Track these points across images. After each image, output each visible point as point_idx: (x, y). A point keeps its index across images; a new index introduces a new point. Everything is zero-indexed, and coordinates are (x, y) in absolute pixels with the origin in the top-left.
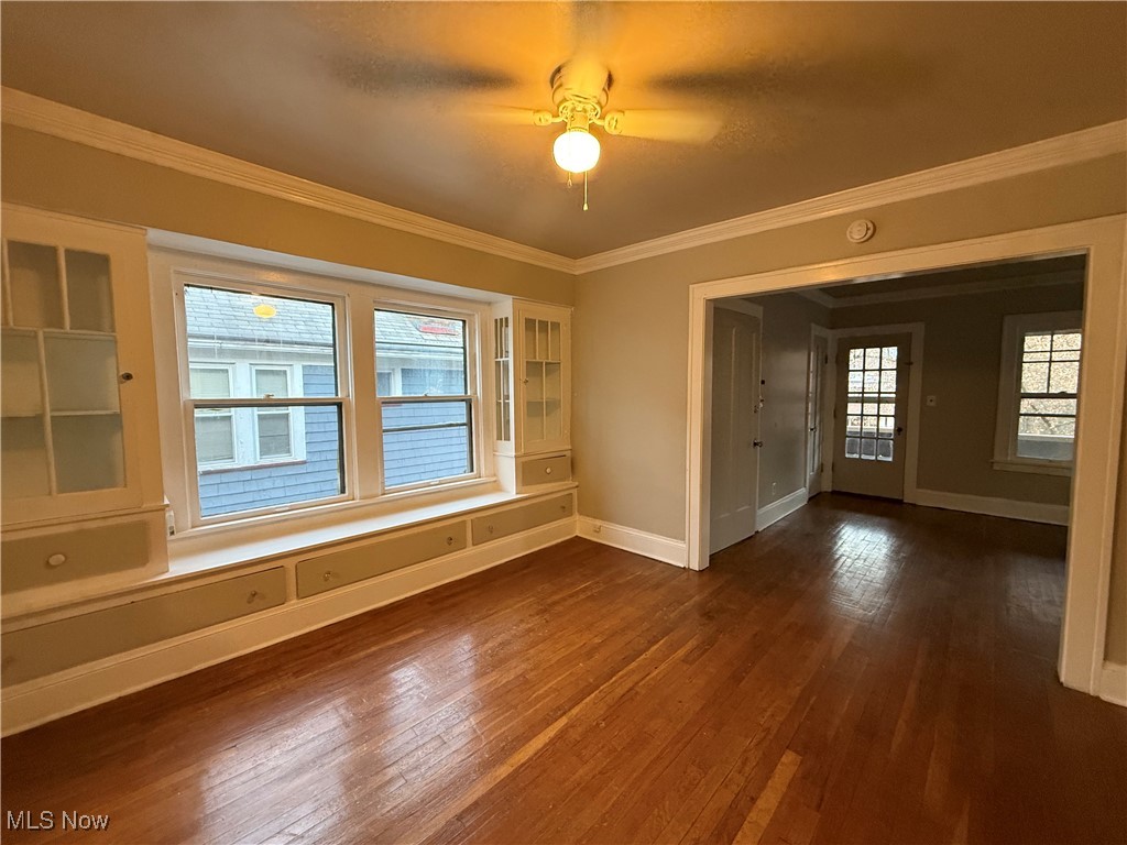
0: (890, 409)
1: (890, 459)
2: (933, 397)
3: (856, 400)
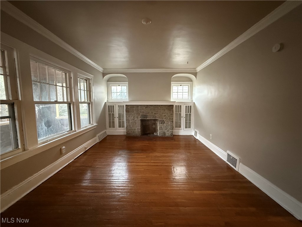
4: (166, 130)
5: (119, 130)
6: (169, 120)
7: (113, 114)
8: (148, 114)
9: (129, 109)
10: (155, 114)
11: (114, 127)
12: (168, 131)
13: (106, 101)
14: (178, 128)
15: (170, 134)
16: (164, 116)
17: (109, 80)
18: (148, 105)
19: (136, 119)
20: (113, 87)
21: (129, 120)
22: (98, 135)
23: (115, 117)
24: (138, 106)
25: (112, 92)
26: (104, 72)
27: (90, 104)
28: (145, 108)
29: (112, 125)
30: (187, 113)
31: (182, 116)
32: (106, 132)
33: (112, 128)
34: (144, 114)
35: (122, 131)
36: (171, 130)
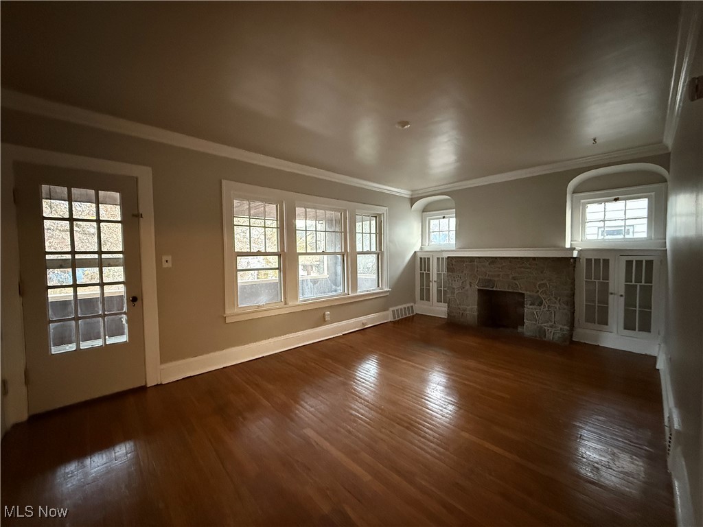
0: (116, 273)
1: (124, 339)
2: (169, 258)
3: (61, 265)
4: (547, 322)
5: (437, 308)
6: (556, 299)
7: (428, 275)
8: (496, 279)
9: (454, 264)
10: (514, 278)
11: (428, 299)
12: (551, 327)
13: (417, 249)
14: (596, 326)
15: (558, 335)
16: (540, 286)
17: (426, 209)
18: (496, 258)
19: (468, 287)
20: (432, 222)
21: (454, 289)
22: (391, 309)
23: (431, 279)
24: (472, 259)
25: (431, 231)
26: (413, 197)
27: (379, 255)
28: (489, 264)
29: (425, 295)
30: (633, 283)
31: (610, 291)
32: (412, 307)
33: (425, 302)
34: (487, 277)
35: (439, 310)
36: (561, 326)
